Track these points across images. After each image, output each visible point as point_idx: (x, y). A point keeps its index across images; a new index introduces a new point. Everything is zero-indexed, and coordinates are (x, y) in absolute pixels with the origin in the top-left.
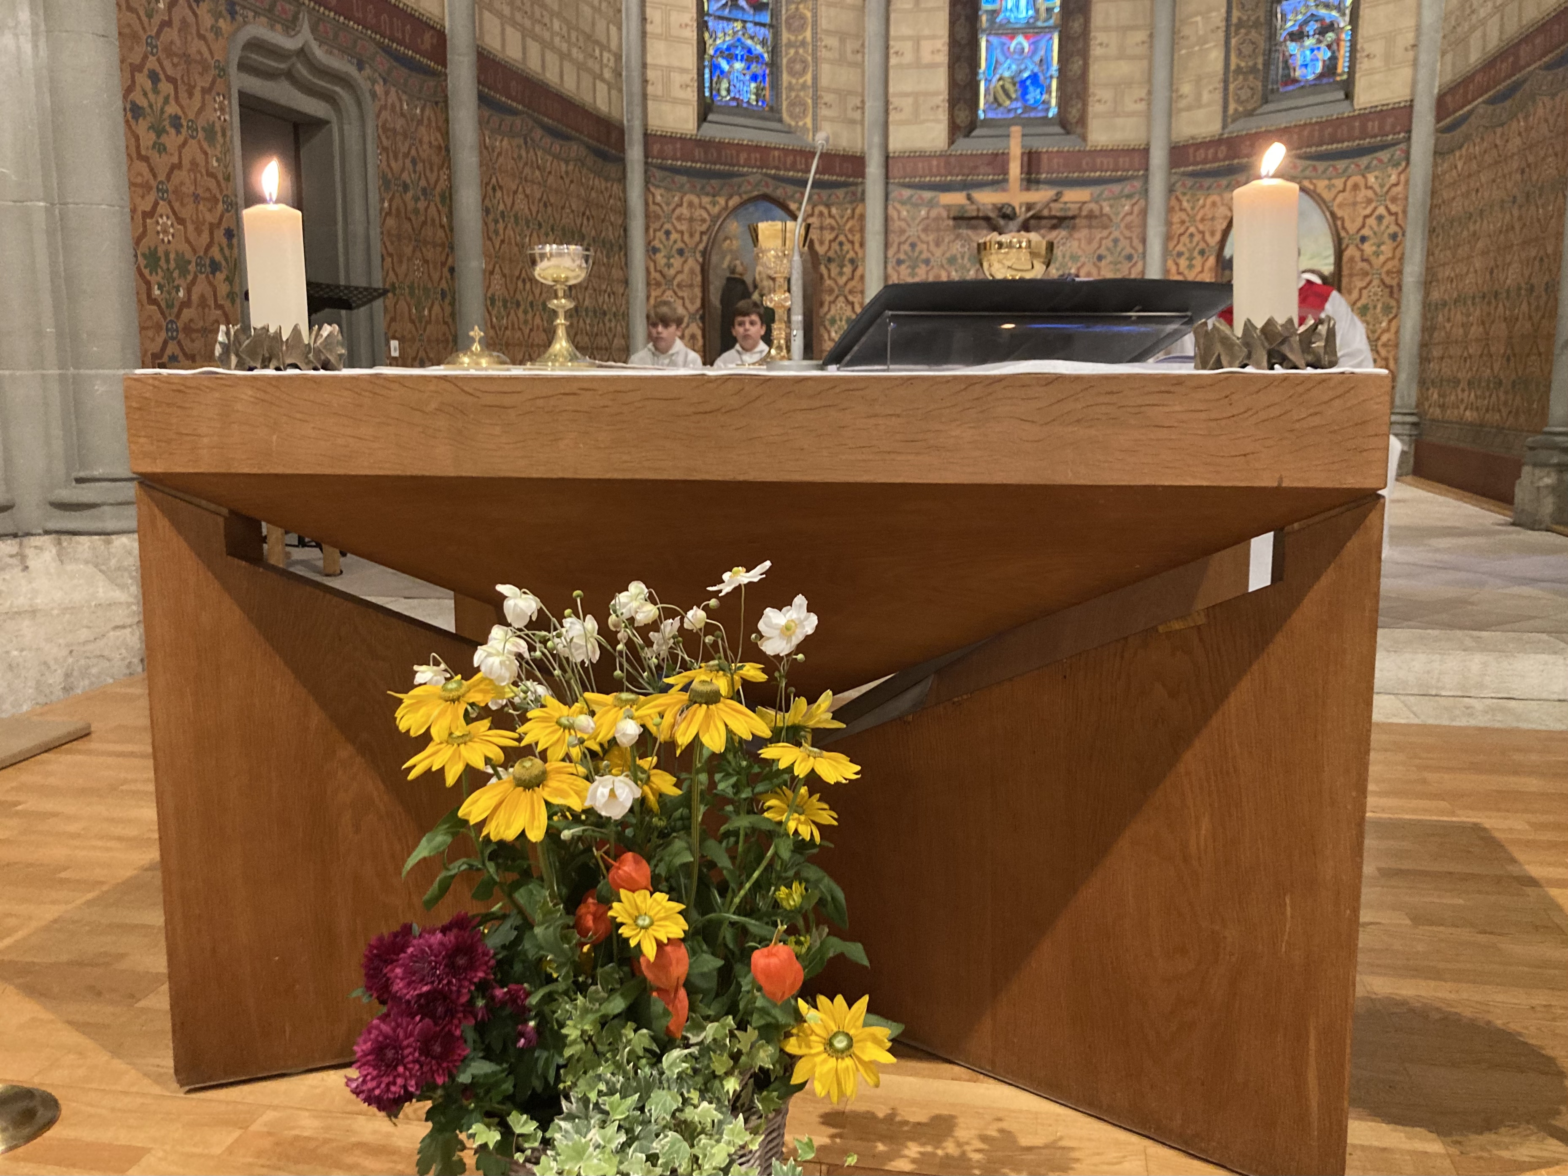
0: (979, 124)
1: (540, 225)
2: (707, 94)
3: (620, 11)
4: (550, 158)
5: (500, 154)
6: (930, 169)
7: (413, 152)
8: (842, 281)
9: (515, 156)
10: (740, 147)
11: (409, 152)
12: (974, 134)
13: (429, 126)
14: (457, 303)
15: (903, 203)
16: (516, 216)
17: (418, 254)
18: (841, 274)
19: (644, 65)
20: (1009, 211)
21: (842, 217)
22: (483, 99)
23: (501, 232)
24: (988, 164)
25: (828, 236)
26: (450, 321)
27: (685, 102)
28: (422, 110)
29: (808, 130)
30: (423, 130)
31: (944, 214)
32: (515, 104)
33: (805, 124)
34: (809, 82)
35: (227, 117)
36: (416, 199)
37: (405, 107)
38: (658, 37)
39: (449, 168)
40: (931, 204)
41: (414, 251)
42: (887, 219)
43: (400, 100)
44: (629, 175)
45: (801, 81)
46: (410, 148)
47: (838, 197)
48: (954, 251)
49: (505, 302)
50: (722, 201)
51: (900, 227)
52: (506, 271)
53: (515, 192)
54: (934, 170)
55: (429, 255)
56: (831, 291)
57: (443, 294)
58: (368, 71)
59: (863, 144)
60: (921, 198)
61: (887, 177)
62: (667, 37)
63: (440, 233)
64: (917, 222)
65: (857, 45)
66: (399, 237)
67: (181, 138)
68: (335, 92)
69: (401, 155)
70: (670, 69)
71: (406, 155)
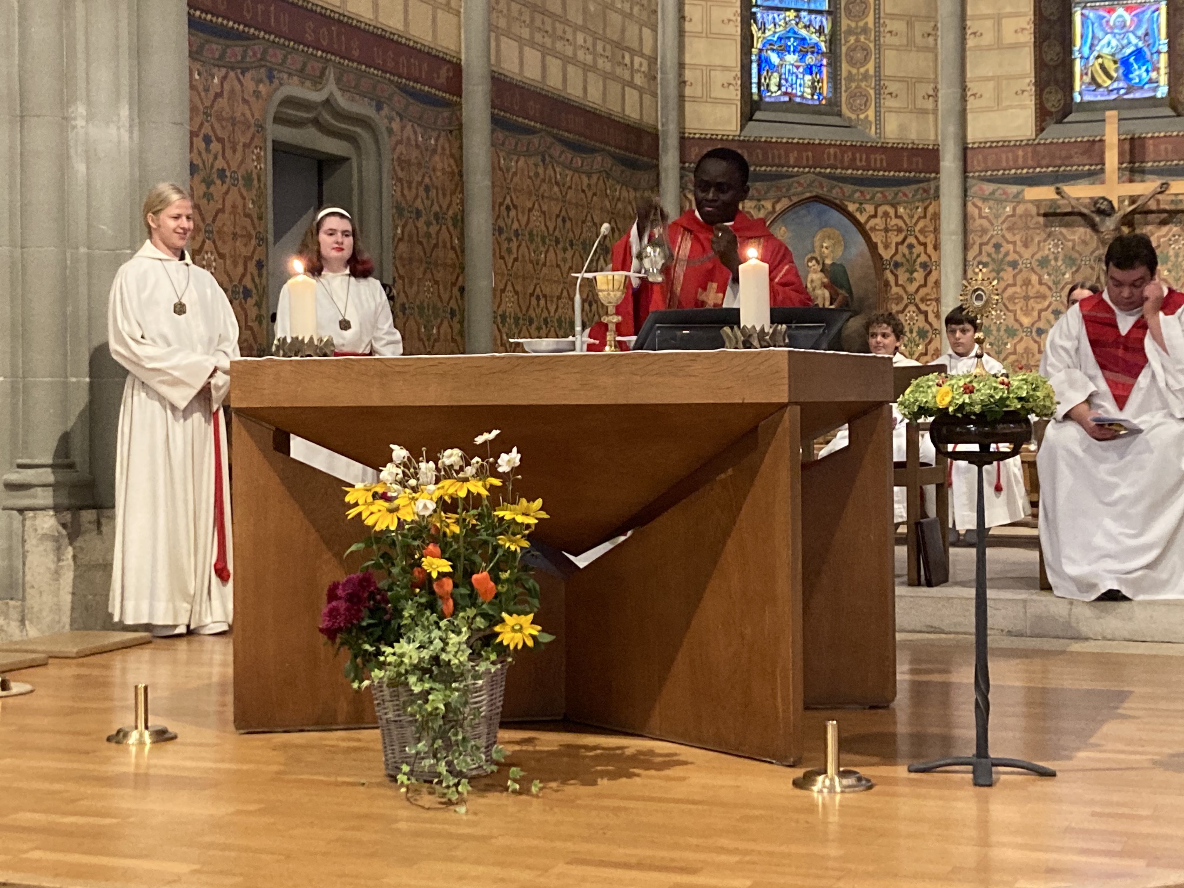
0: (1074, 108)
1: (557, 242)
2: (755, 90)
3: (655, 12)
4: (570, 173)
5: (515, 174)
6: (1016, 160)
7: (427, 180)
8: (912, 288)
9: (532, 174)
10: (789, 146)
11: (422, 181)
12: (1070, 118)
13: (443, 154)
14: (466, 323)
15: (985, 200)
16: (531, 233)
17: (429, 275)
18: (911, 280)
19: (681, 66)
20: (1104, 206)
21: (912, 217)
22: (496, 122)
23: (514, 250)
24: (1083, 153)
25: (895, 239)
26: (458, 338)
27: (726, 102)
28: (436, 140)
29: (870, 123)
30: (437, 158)
31: (1034, 210)
32: (532, 123)
33: (867, 117)
34: (872, 72)
35: (262, 166)
36: (428, 224)
37: (420, 139)
38: (697, 35)
39: (462, 192)
40: (1018, 199)
41: (424, 273)
42: (965, 218)
43: (415, 133)
44: (663, 182)
45: (862, 70)
46: (424, 176)
47: (905, 195)
48: (1047, 252)
49: (517, 319)
50: (768, 205)
51: (981, 226)
52: (519, 288)
53: (530, 210)
54: (1020, 161)
55: (439, 276)
56: (899, 299)
57: (453, 313)
58: (386, 110)
59: (936, 135)
60: (1005, 193)
61: (965, 171)
62: (709, 35)
63: (451, 254)
64: (1001, 220)
65: (928, 27)
66: (411, 260)
67: (225, 187)
68: (355, 132)
69: (414, 185)
70: (711, 68)
71: (420, 183)
